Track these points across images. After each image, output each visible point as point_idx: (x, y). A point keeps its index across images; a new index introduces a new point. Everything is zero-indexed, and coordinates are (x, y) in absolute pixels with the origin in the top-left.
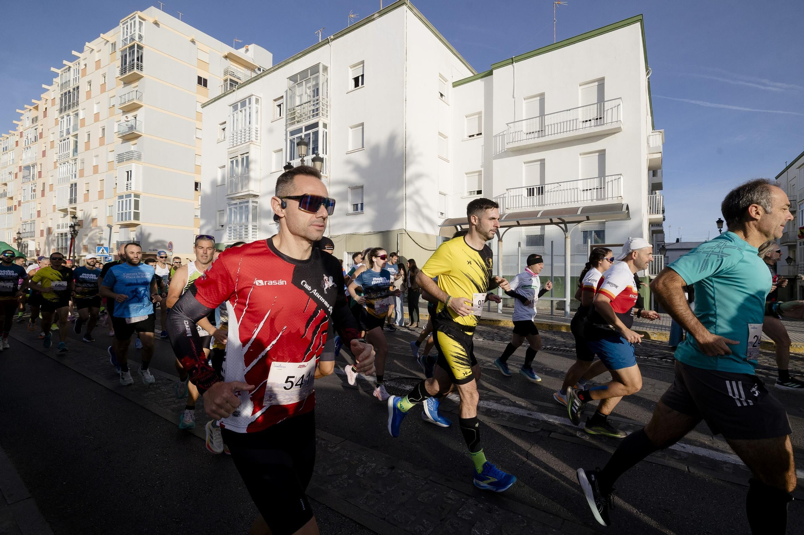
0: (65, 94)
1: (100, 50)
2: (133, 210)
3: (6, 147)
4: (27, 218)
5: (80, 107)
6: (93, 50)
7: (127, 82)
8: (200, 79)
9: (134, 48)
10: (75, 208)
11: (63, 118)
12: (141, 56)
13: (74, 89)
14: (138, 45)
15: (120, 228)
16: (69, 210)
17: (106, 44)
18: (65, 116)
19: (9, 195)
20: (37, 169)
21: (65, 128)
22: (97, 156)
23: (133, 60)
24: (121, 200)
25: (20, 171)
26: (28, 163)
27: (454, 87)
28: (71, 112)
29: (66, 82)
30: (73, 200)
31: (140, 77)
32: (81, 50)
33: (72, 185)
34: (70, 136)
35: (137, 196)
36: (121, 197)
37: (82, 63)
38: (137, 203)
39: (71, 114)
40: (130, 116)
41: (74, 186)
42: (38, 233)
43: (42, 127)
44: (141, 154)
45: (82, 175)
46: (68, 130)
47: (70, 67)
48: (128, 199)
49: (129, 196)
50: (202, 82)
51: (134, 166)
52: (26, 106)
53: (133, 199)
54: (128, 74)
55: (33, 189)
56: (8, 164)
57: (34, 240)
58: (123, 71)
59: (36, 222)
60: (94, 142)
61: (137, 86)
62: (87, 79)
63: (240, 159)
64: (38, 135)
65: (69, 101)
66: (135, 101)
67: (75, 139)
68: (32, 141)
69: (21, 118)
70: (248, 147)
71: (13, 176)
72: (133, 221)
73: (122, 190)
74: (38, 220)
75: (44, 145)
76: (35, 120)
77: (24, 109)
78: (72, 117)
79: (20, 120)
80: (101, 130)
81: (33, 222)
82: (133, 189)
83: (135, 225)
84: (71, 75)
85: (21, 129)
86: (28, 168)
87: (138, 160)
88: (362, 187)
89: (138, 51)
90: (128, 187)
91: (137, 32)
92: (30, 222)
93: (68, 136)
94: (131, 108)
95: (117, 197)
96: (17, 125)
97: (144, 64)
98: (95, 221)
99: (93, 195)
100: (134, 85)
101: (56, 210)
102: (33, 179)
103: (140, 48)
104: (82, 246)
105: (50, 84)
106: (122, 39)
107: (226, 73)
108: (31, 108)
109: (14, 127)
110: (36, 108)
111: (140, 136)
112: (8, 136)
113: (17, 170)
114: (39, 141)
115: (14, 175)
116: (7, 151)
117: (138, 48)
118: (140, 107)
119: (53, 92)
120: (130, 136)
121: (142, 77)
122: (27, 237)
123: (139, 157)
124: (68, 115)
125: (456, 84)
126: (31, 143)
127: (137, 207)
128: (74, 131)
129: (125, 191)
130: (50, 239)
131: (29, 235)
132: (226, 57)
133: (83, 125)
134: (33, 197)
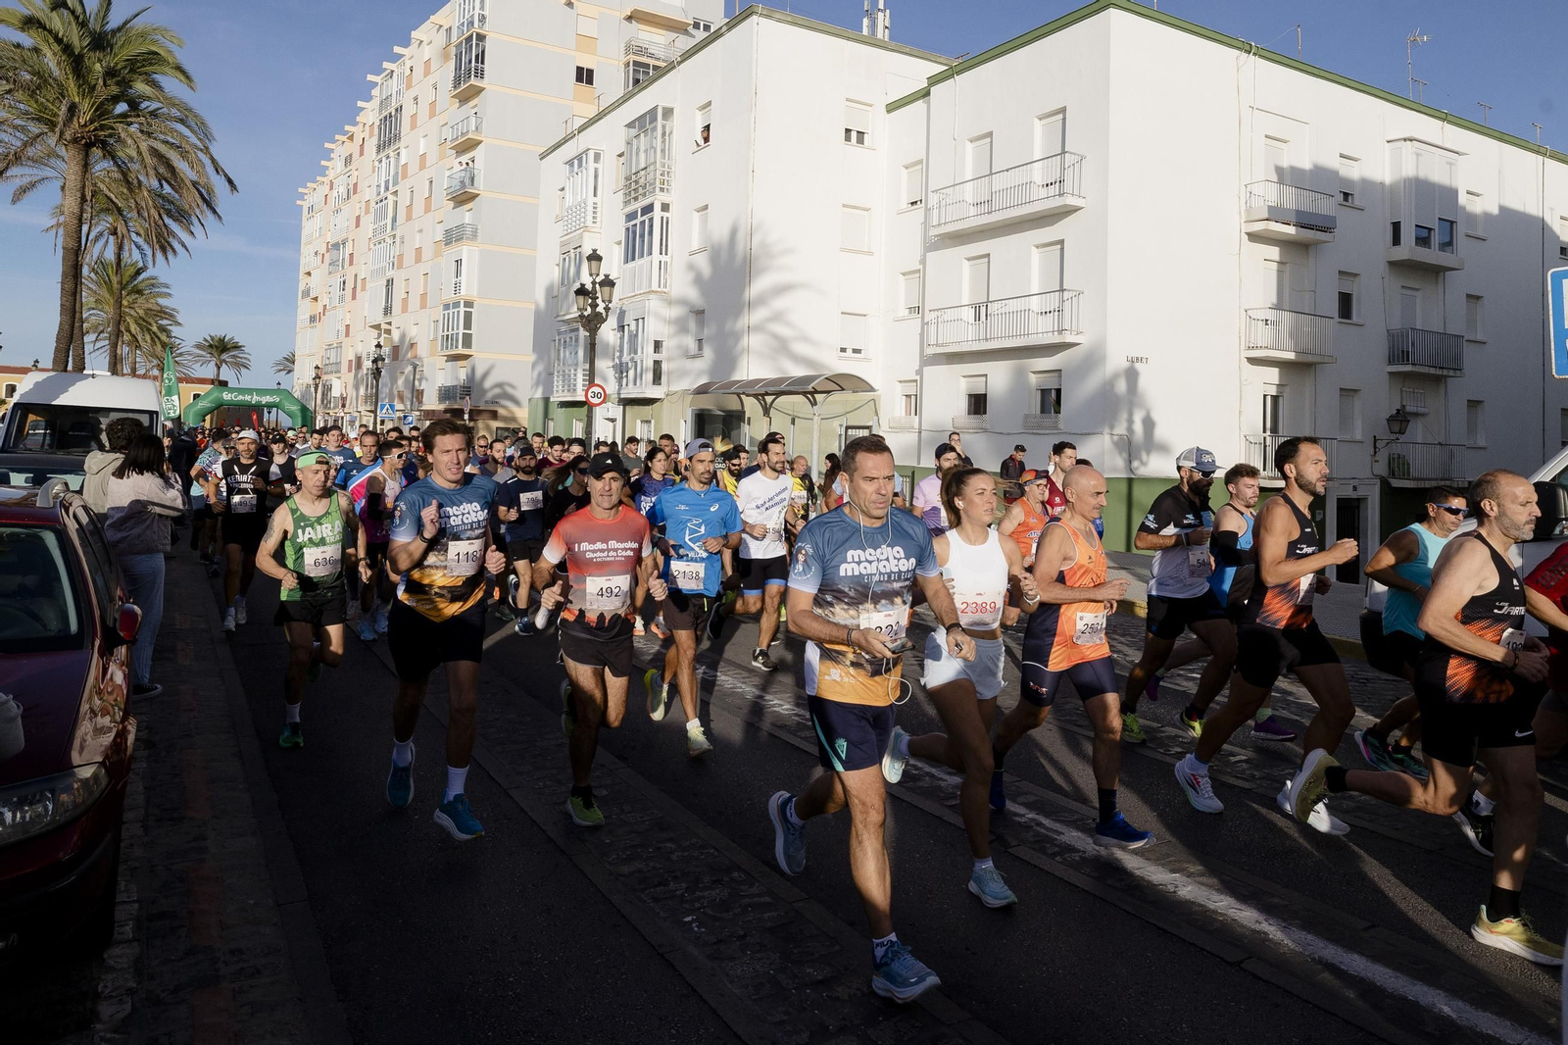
0: (386, 117)
1: (431, 42)
2: (461, 331)
4: (332, 339)
5: (402, 144)
6: (422, 42)
7: (464, 98)
8: (580, 70)
9: (472, 40)
10: (390, 324)
11: (380, 161)
12: (483, 52)
13: (397, 110)
14: (477, 34)
15: (446, 361)
16: (384, 326)
17: (438, 30)
18: (384, 159)
19: (313, 295)
20: (349, 249)
21: (383, 179)
22: (421, 231)
23: (470, 62)
24: (446, 312)
25: (328, 251)
26: (339, 238)
27: (888, 112)
28: (390, 151)
29: (387, 98)
30: (388, 311)
31: (480, 90)
32: (406, 43)
33: (388, 281)
34: (388, 194)
35: (469, 304)
36: (447, 307)
37: (408, 64)
38: (468, 317)
39: (392, 154)
40: (465, 158)
41: (390, 283)
42: (344, 366)
43: (356, 173)
44: (477, 229)
45: (400, 267)
46: (387, 182)
47: (392, 71)
48: (456, 310)
49: (456, 305)
50: (585, 76)
51: (466, 251)
52: (337, 137)
53: (462, 309)
54: (463, 87)
57: (339, 378)
58: (457, 82)
59: (343, 345)
60: (418, 208)
61: (476, 105)
62: (412, 93)
63: (573, 255)
64: (351, 187)
65: (389, 133)
66: (470, 136)
67: (395, 198)
69: (332, 155)
70: (581, 237)
71: (320, 257)
72: (461, 350)
73: (449, 296)
74: (347, 342)
75: (358, 206)
76: (348, 160)
77: (334, 141)
78: (392, 160)
79: (330, 159)
80: (428, 182)
81: (340, 346)
82: (463, 292)
83: (466, 357)
84: (394, 85)
85: (331, 174)
86: (336, 246)
87: (472, 240)
88: (703, 312)
89: (477, 45)
90: (457, 287)
91: (477, 11)
92: (335, 345)
93: (385, 195)
94: (466, 146)
95: (442, 307)
96: (327, 168)
97: (486, 66)
98: (414, 347)
99: (414, 302)
100: (472, 103)
101: (367, 327)
102: (343, 267)
103: (481, 38)
104: (396, 393)
105: (368, 98)
106: (457, 24)
107: (628, 50)
108: (344, 138)
109: (323, 171)
110: (351, 138)
111: (478, 195)
112: (314, 185)
113: (324, 250)
114: (354, 198)
117: (477, 40)
118: (477, 144)
119: (370, 114)
120: (463, 198)
121: (482, 90)
122: (332, 372)
123: (475, 235)
124: (388, 157)
125: (891, 108)
127: (468, 325)
128: (394, 185)
129: (453, 296)
130: (359, 376)
131: (334, 368)
132: (629, 18)
133: (405, 176)
134: (342, 299)
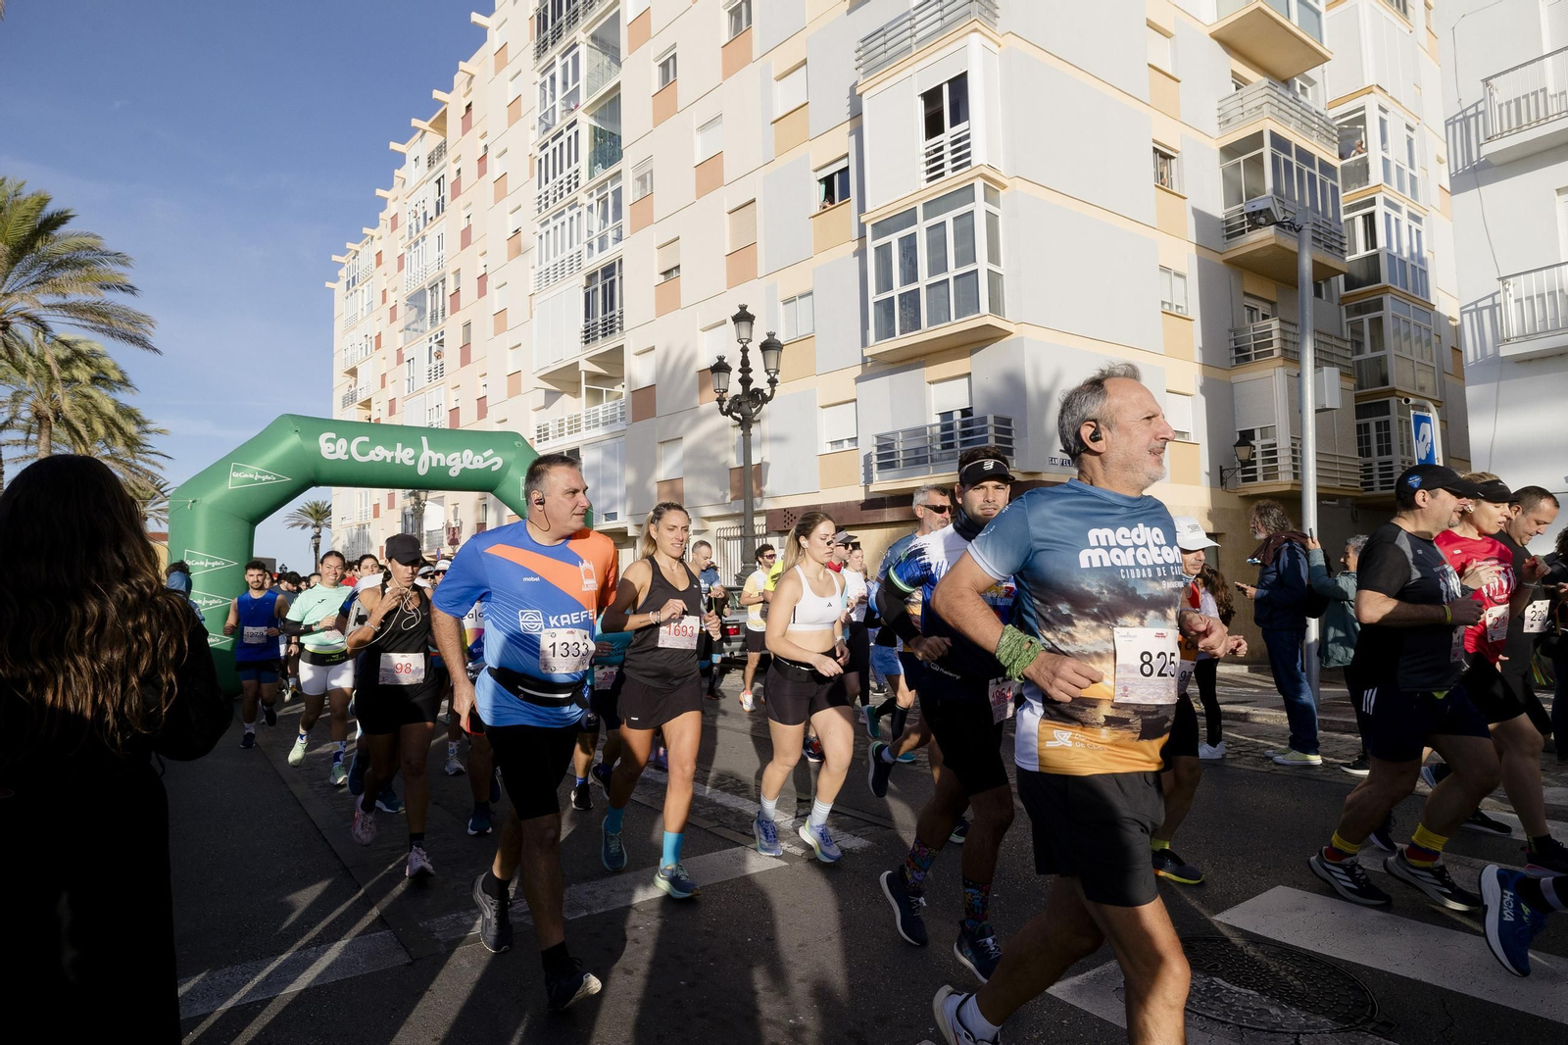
3: (354, 278)
55: (434, 350)
56: (359, 319)
68: (428, 217)
115: (374, 339)
116: (357, 286)
126: (425, 224)
